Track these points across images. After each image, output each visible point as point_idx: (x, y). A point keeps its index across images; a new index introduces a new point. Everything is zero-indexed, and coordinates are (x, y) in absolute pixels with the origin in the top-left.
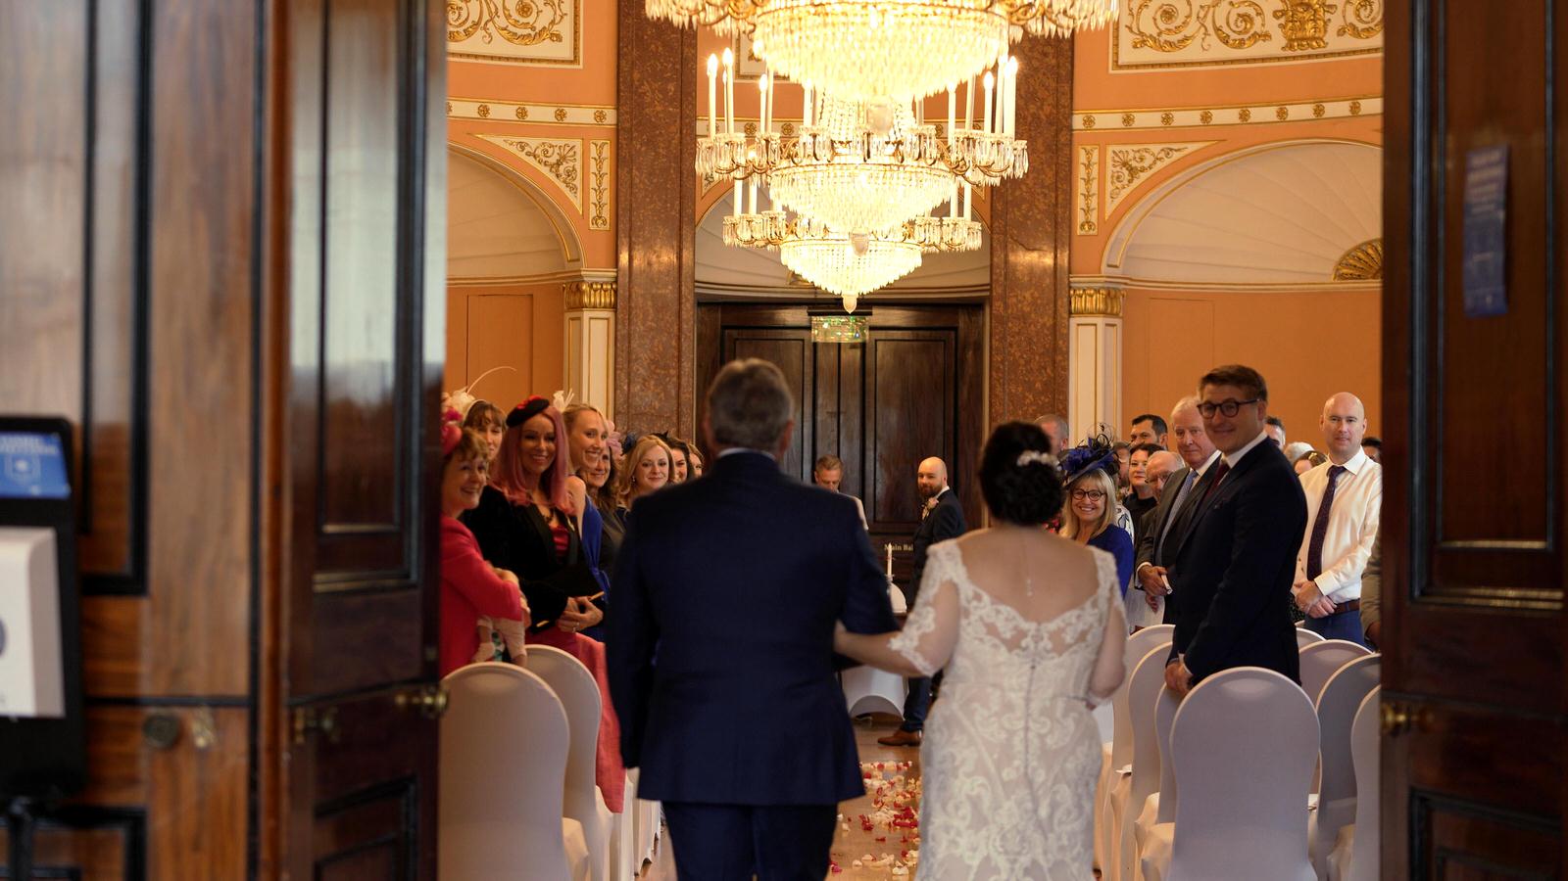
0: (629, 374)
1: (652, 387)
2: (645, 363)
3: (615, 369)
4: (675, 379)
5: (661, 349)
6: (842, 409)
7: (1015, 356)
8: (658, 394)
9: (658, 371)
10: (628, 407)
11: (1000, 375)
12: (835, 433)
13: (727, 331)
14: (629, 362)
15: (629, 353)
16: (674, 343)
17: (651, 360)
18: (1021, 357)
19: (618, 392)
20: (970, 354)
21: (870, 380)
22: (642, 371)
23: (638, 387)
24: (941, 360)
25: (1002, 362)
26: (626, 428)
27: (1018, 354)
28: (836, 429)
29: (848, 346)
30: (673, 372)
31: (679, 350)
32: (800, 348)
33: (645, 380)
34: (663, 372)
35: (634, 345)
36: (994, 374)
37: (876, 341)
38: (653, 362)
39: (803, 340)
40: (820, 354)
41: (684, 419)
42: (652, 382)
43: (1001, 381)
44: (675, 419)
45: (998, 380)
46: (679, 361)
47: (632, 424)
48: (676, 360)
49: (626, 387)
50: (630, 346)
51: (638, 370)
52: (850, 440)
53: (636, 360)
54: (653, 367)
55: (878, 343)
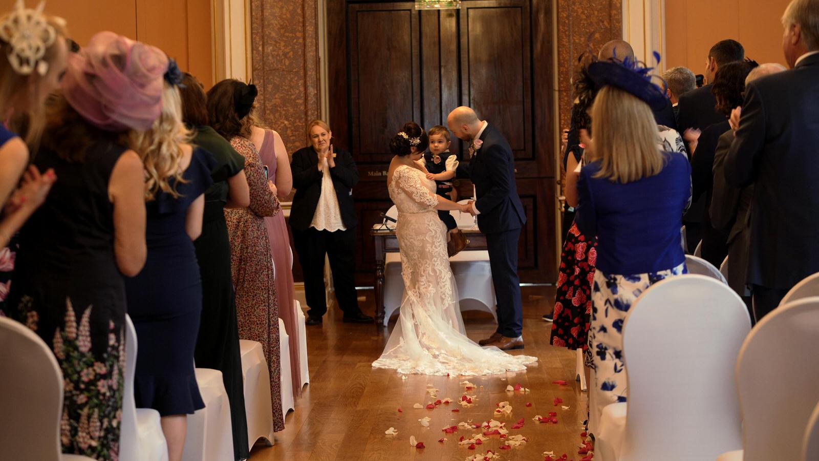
0: (263, 37)
1: (283, 48)
2: (276, 28)
3: (252, 33)
4: (301, 41)
5: (288, 16)
6: (442, 64)
7: (577, 12)
8: (288, 53)
9: (287, 34)
10: (264, 64)
11: (566, 28)
12: (438, 83)
13: (350, 5)
14: (263, 27)
15: (262, 20)
16: (299, 11)
17: (281, 25)
18: (583, 13)
19: (255, 52)
20: (542, 17)
21: (464, 40)
22: (273, 34)
23: (271, 48)
24: (519, 23)
25: (568, 18)
26: (262, 81)
27: (580, 11)
28: (438, 80)
29: (445, 13)
30: (299, 35)
31: (304, 17)
32: (408, 17)
33: (276, 42)
34: (291, 35)
35: (266, 14)
36: (561, 27)
37: (468, 9)
38: (282, 27)
39: (410, 10)
40: (424, 20)
41: (309, 73)
42: (283, 44)
43: (567, 33)
44: (302, 73)
45: (565, 32)
46: (304, 26)
47: (268, 78)
48: (301, 25)
49: (260, 48)
50: (262, 15)
51: (270, 34)
52: (450, 88)
53: (269, 25)
54: (282, 31)
55: (470, 10)
